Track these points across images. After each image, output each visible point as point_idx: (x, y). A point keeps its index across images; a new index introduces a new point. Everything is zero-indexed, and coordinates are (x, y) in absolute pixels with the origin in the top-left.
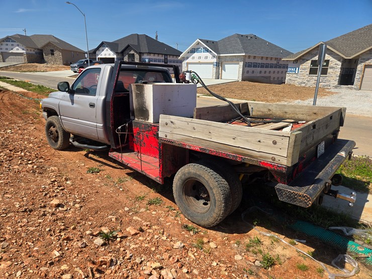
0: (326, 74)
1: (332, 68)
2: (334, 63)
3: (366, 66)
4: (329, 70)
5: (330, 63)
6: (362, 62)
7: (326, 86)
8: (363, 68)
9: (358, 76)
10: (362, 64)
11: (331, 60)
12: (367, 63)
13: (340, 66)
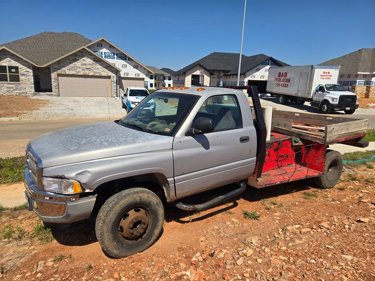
0: (19, 81)
1: (23, 75)
2: (24, 71)
3: (59, 75)
4: (21, 78)
5: (20, 70)
6: (54, 71)
7: (23, 93)
8: (57, 76)
9: (54, 84)
10: (55, 73)
11: (19, 67)
12: (59, 72)
13: (32, 74)
